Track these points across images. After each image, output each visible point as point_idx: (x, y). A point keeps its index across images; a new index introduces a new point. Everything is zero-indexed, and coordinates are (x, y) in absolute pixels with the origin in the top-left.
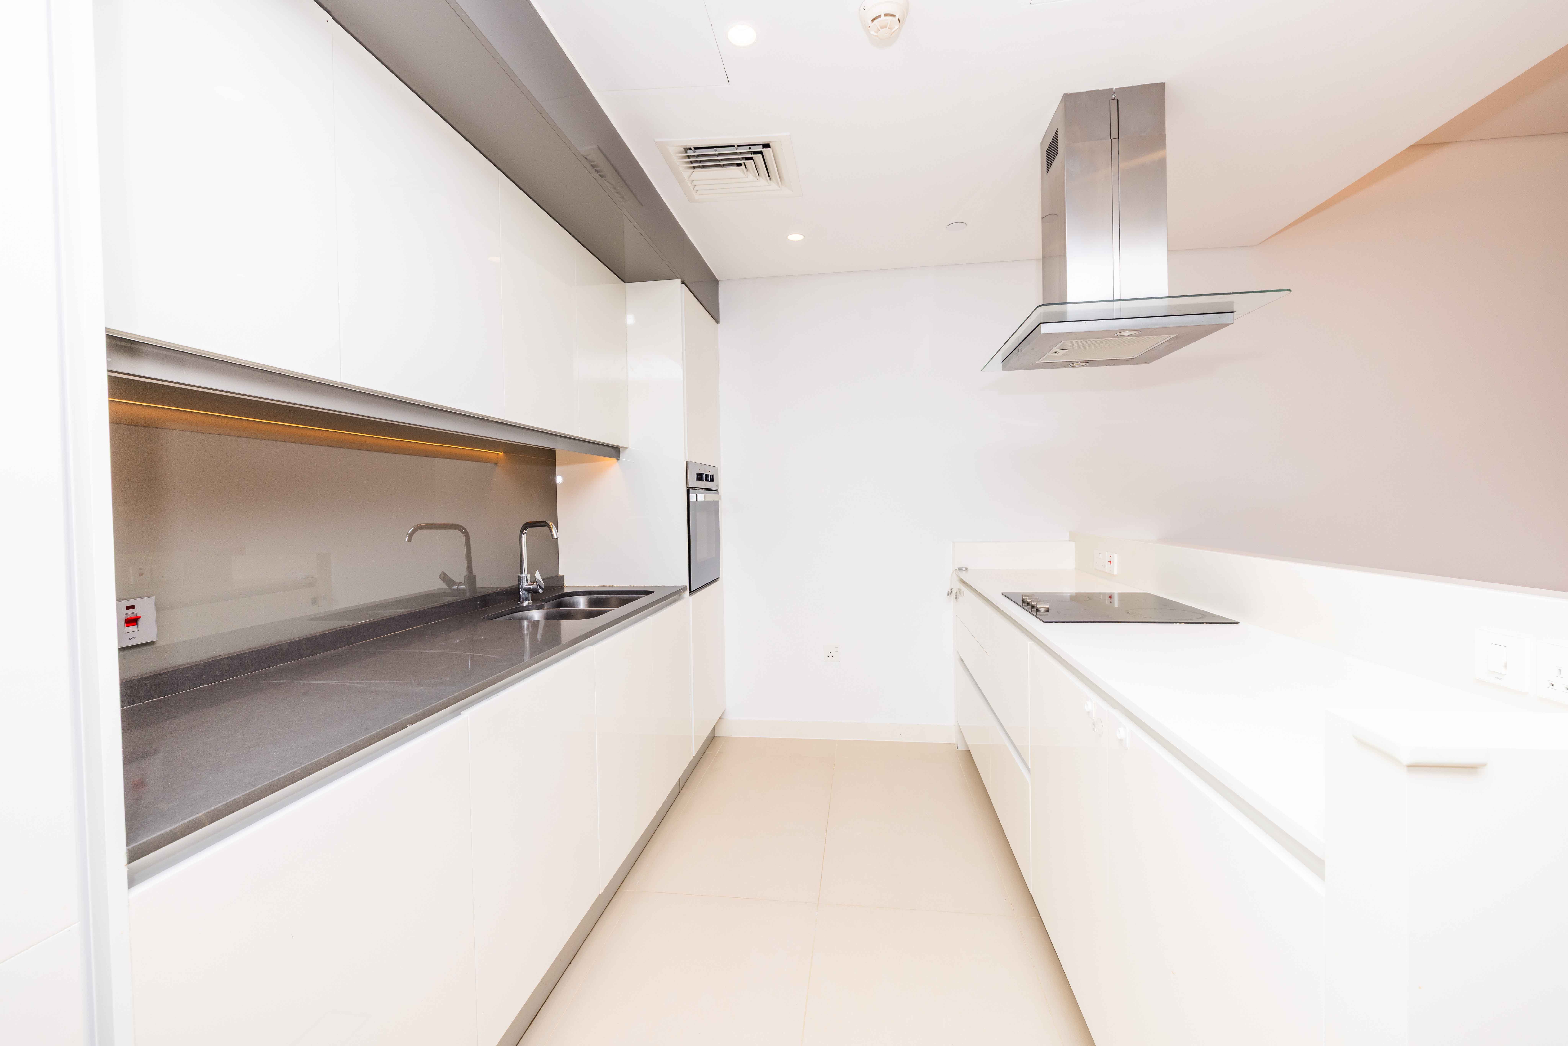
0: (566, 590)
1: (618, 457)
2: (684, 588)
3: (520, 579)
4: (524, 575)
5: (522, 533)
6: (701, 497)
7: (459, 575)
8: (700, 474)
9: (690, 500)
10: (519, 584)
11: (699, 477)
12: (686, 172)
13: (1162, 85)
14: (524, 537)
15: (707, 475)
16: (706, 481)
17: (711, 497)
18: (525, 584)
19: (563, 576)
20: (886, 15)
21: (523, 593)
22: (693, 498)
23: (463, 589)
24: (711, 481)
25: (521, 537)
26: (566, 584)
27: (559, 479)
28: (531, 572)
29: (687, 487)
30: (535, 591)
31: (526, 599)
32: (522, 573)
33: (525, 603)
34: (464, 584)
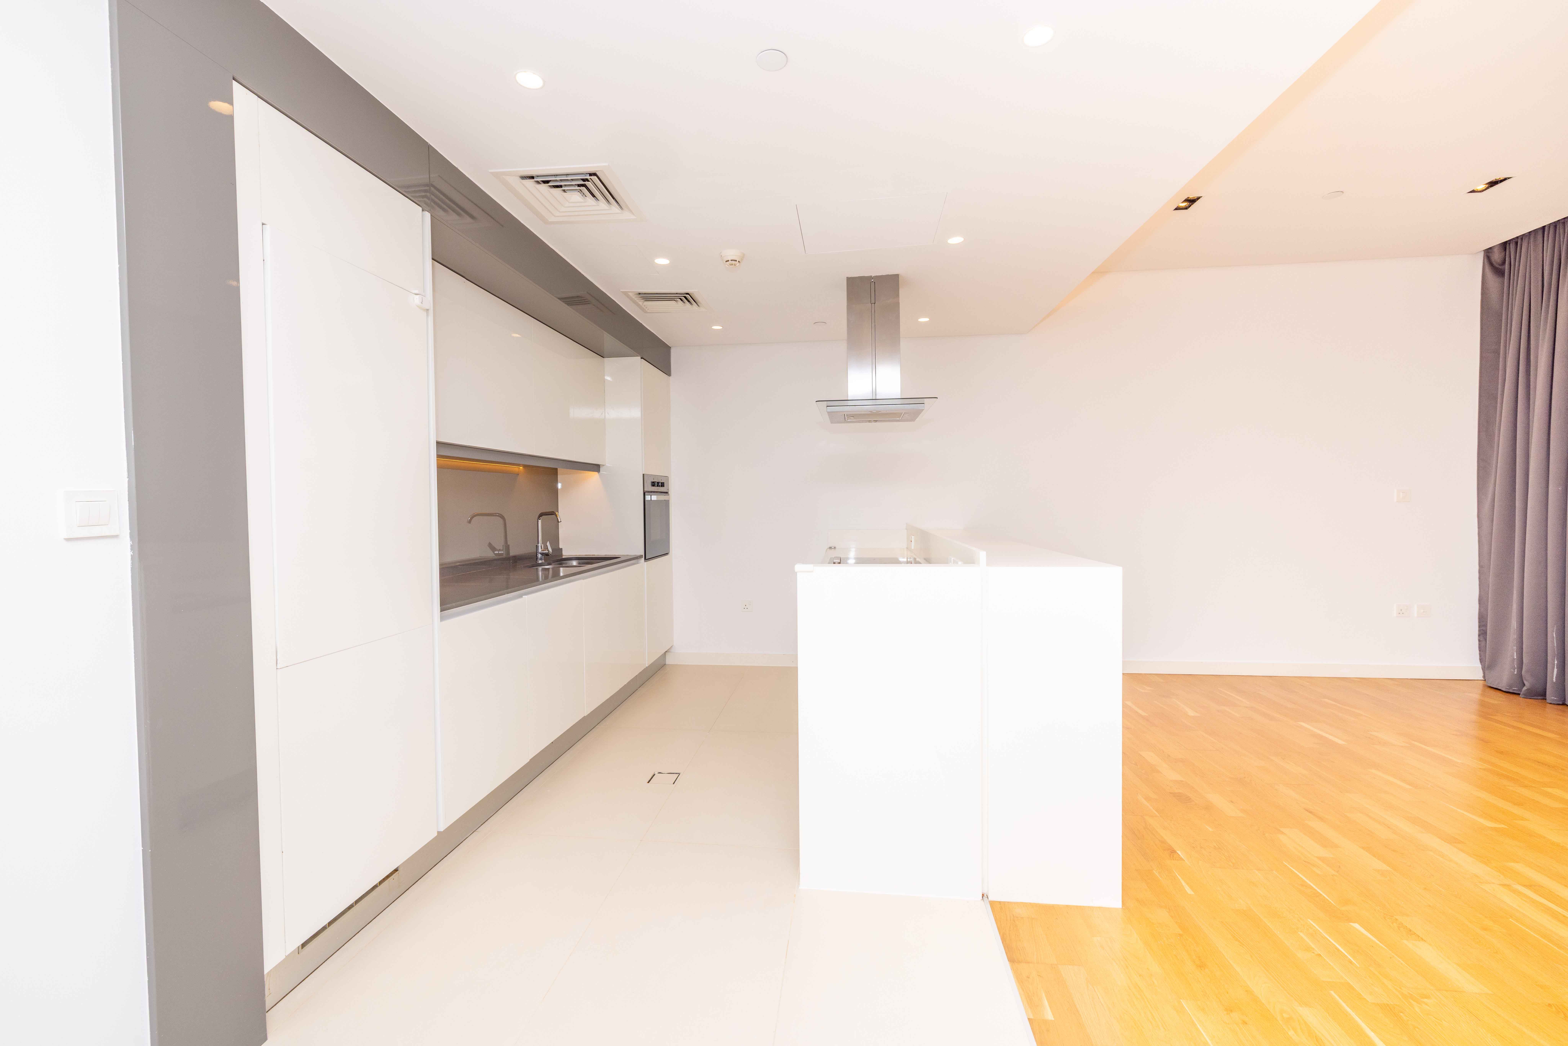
0: (564, 557)
1: (598, 471)
2: (641, 557)
3: (537, 547)
4: (540, 545)
5: (539, 518)
6: (654, 498)
7: (499, 544)
8: (653, 482)
9: (646, 499)
10: (537, 550)
11: (653, 484)
12: (641, 302)
13: (897, 276)
14: (540, 521)
15: (658, 483)
16: (658, 486)
17: (662, 497)
18: (540, 550)
19: (562, 549)
20: (731, 260)
21: (539, 556)
22: (648, 498)
23: (502, 554)
24: (662, 486)
25: (538, 521)
26: (564, 553)
27: (560, 486)
28: (544, 543)
29: (644, 491)
30: (547, 555)
31: (541, 559)
32: (538, 543)
33: (540, 562)
34: (502, 550)
